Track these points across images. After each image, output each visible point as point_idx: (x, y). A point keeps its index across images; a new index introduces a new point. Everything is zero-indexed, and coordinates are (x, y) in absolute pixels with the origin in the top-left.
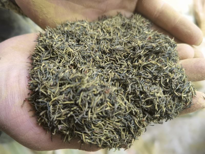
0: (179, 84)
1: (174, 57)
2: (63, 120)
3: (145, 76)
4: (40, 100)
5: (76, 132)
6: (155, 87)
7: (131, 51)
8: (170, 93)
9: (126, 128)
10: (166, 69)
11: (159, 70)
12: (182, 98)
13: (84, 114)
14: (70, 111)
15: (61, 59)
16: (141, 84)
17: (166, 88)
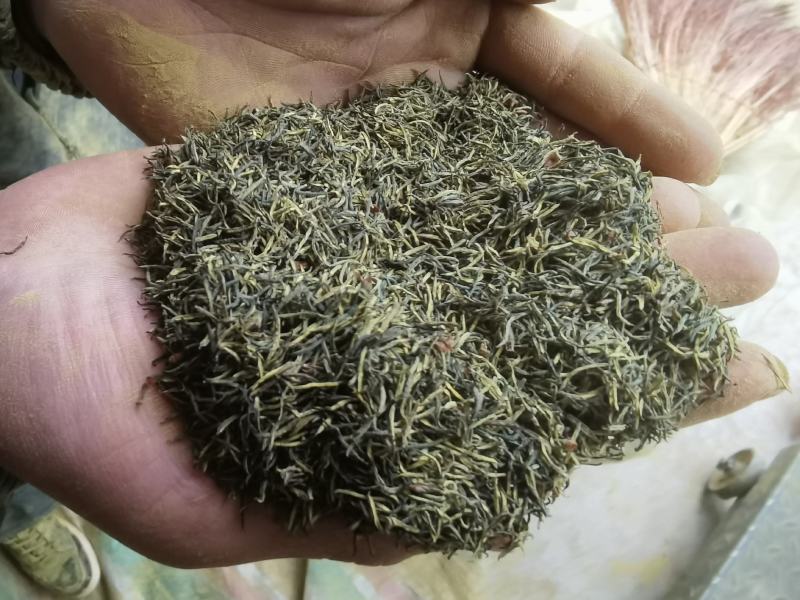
0: (683, 315)
1: (649, 223)
2: (297, 449)
3: (556, 290)
4: (217, 380)
5: (340, 491)
6: (597, 327)
7: (496, 208)
8: (650, 348)
9: (509, 476)
10: (633, 264)
11: (608, 267)
12: (695, 365)
13: (372, 424)
14: (323, 415)
15: (264, 241)
16: (549, 319)
17: (633, 331)
